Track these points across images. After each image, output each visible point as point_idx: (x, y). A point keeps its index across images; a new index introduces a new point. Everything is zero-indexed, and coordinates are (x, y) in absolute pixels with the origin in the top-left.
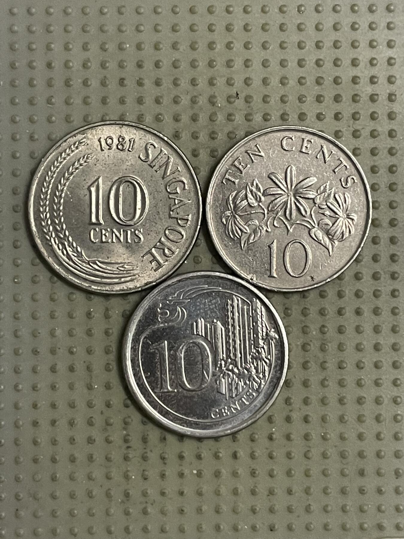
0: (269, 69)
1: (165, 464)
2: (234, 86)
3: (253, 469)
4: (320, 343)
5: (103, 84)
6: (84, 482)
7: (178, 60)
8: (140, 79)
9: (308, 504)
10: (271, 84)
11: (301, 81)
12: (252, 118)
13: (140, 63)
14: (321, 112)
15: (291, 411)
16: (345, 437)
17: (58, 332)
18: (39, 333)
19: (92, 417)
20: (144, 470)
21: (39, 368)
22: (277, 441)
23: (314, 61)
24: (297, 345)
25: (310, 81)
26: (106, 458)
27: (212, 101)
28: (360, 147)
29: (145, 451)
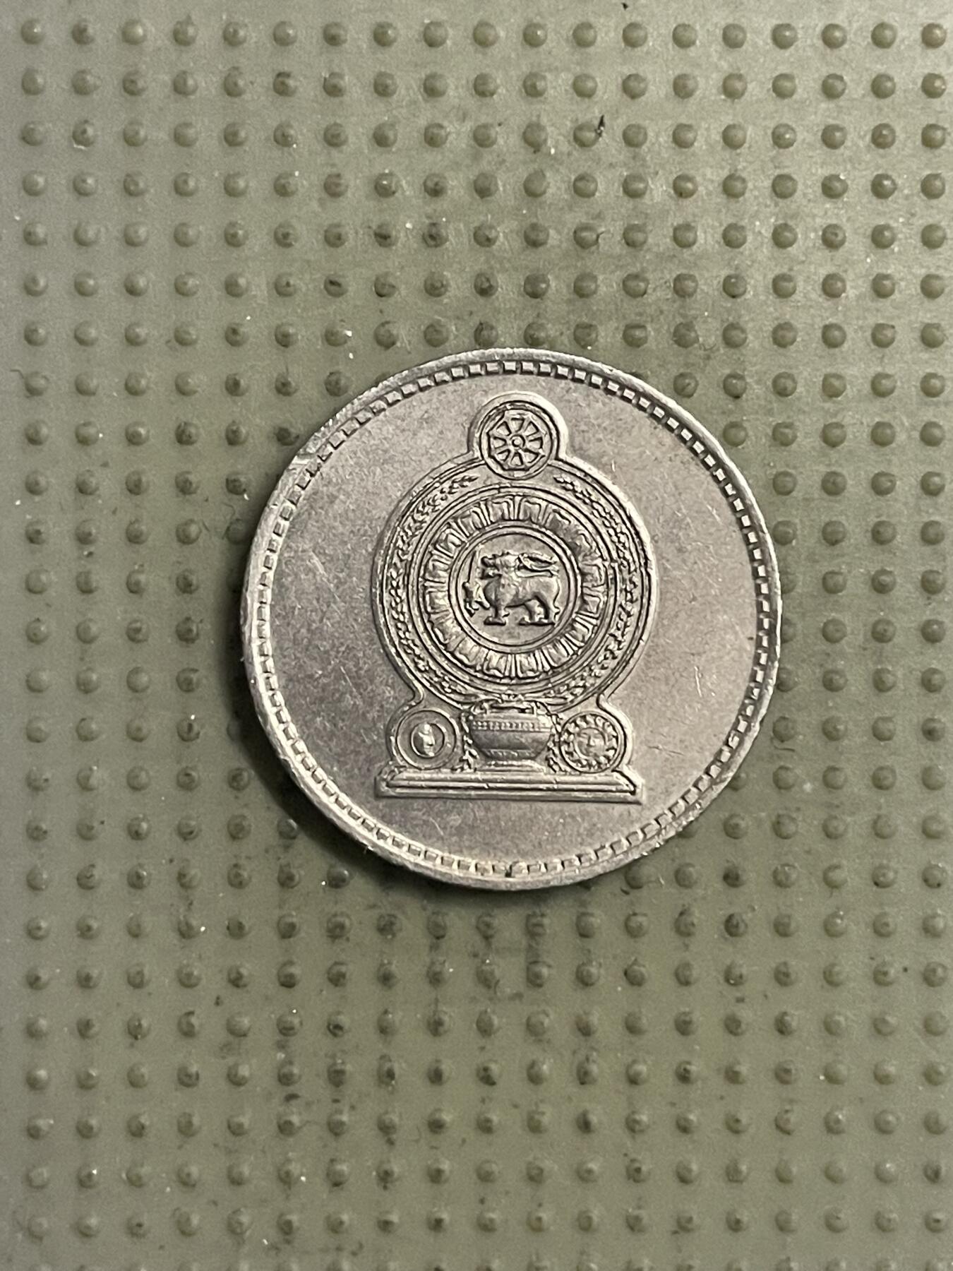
0: (692, 52)
1: (391, 1143)
2: (595, 98)
3: (633, 1161)
4: (822, 815)
5: (231, 89)
6: (168, 1189)
7: (437, 24)
8: (332, 74)
9: (784, 1257)
10: (698, 93)
11: (781, 89)
12: (642, 186)
13: (334, 31)
14: (833, 173)
15: (740, 1000)
16: (887, 1076)
17: (99, 775)
18: (46, 780)
19: (191, 1013)
20: (332, 1161)
21: (45, 876)
22: (699, 1083)
23: (819, 30)
24: (759, 822)
25: (806, 86)
26: (229, 1127)
27: (532, 140)
28: (941, 272)
29: (336, 1105)
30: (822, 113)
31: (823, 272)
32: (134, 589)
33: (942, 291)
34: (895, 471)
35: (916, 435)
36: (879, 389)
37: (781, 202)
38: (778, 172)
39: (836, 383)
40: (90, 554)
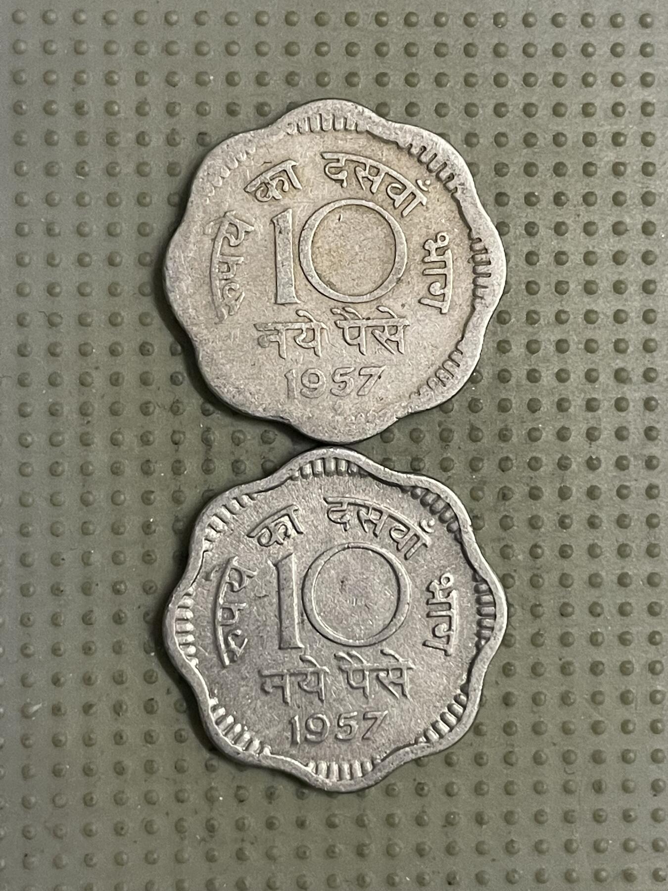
30: (525, 155)
31: (526, 250)
32: (114, 442)
33: (596, 261)
34: (570, 368)
35: (582, 346)
36: (560, 318)
37: (501, 208)
38: (498, 191)
39: (535, 316)
40: (88, 422)
